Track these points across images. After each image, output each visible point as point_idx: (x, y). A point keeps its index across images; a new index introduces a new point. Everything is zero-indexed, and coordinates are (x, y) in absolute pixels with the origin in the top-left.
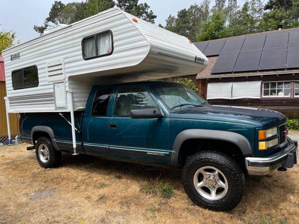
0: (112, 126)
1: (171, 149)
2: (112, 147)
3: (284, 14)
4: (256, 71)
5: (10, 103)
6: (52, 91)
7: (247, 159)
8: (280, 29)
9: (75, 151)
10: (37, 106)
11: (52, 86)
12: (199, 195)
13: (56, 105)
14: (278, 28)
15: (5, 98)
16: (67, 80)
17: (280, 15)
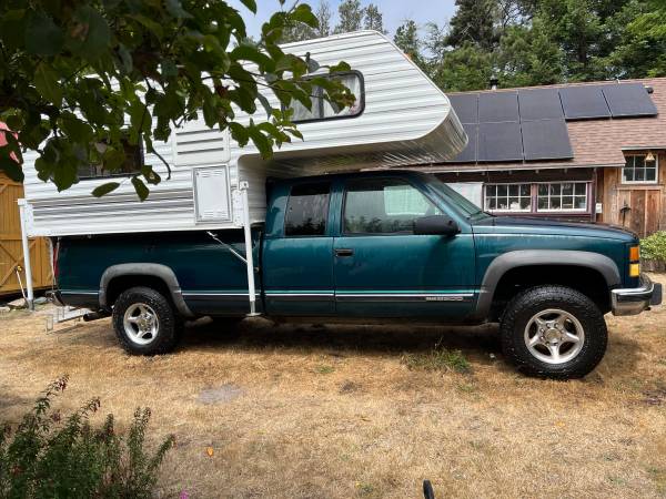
0: (340, 254)
1: (478, 287)
2: (341, 294)
3: (484, 58)
4: (473, 163)
5: (35, 214)
6: (189, 184)
7: (615, 291)
8: (494, 88)
9: (253, 308)
10: (135, 218)
11: (189, 175)
12: (534, 357)
13: (198, 215)
14: (491, 85)
15: (20, 202)
16: (234, 162)
17: (476, 57)
